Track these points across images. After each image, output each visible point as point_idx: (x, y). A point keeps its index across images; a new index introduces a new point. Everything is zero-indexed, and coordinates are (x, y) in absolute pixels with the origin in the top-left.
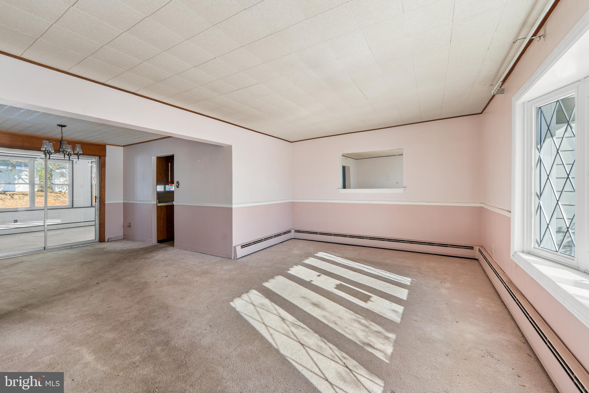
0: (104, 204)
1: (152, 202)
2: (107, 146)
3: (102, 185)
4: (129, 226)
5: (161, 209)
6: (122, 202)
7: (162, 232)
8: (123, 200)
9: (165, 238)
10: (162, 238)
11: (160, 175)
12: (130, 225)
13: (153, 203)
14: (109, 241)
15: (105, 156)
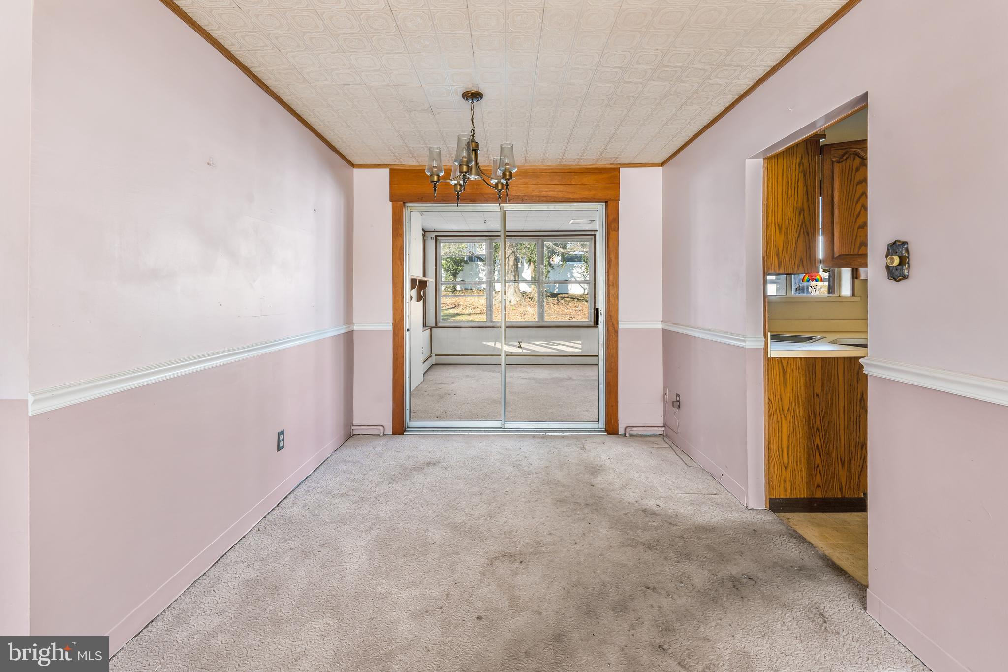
0: (616, 332)
1: (744, 341)
2: (623, 171)
3: (611, 278)
4: (677, 404)
5: (785, 372)
6: (660, 326)
7: (786, 468)
8: (662, 322)
9: (801, 493)
10: (785, 491)
11: (780, 230)
12: (679, 401)
13: (749, 344)
14: (627, 435)
15: (617, 199)
